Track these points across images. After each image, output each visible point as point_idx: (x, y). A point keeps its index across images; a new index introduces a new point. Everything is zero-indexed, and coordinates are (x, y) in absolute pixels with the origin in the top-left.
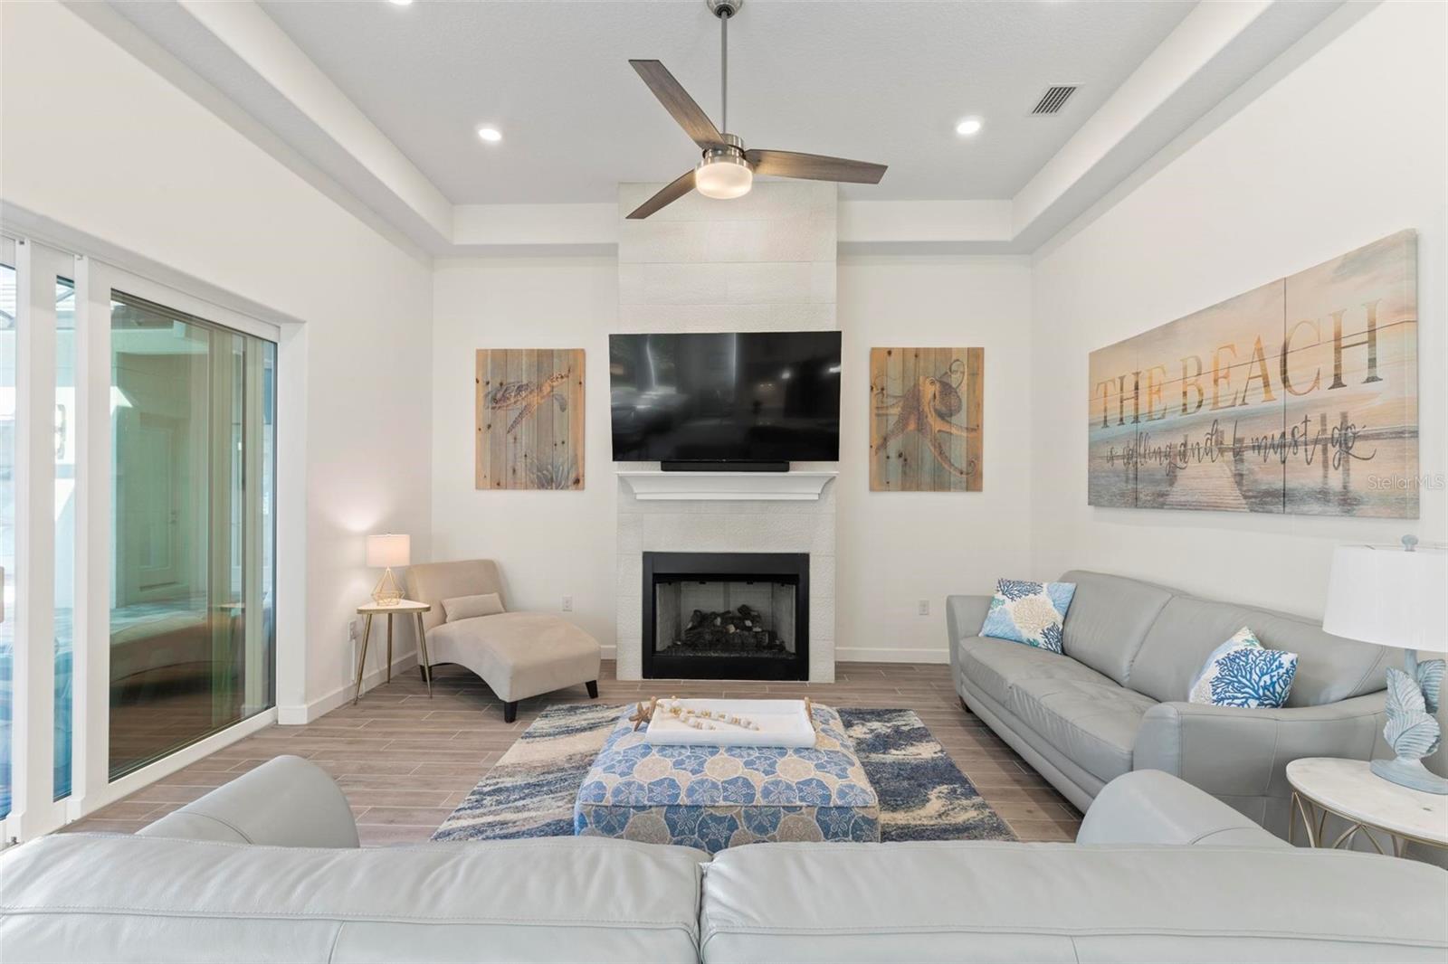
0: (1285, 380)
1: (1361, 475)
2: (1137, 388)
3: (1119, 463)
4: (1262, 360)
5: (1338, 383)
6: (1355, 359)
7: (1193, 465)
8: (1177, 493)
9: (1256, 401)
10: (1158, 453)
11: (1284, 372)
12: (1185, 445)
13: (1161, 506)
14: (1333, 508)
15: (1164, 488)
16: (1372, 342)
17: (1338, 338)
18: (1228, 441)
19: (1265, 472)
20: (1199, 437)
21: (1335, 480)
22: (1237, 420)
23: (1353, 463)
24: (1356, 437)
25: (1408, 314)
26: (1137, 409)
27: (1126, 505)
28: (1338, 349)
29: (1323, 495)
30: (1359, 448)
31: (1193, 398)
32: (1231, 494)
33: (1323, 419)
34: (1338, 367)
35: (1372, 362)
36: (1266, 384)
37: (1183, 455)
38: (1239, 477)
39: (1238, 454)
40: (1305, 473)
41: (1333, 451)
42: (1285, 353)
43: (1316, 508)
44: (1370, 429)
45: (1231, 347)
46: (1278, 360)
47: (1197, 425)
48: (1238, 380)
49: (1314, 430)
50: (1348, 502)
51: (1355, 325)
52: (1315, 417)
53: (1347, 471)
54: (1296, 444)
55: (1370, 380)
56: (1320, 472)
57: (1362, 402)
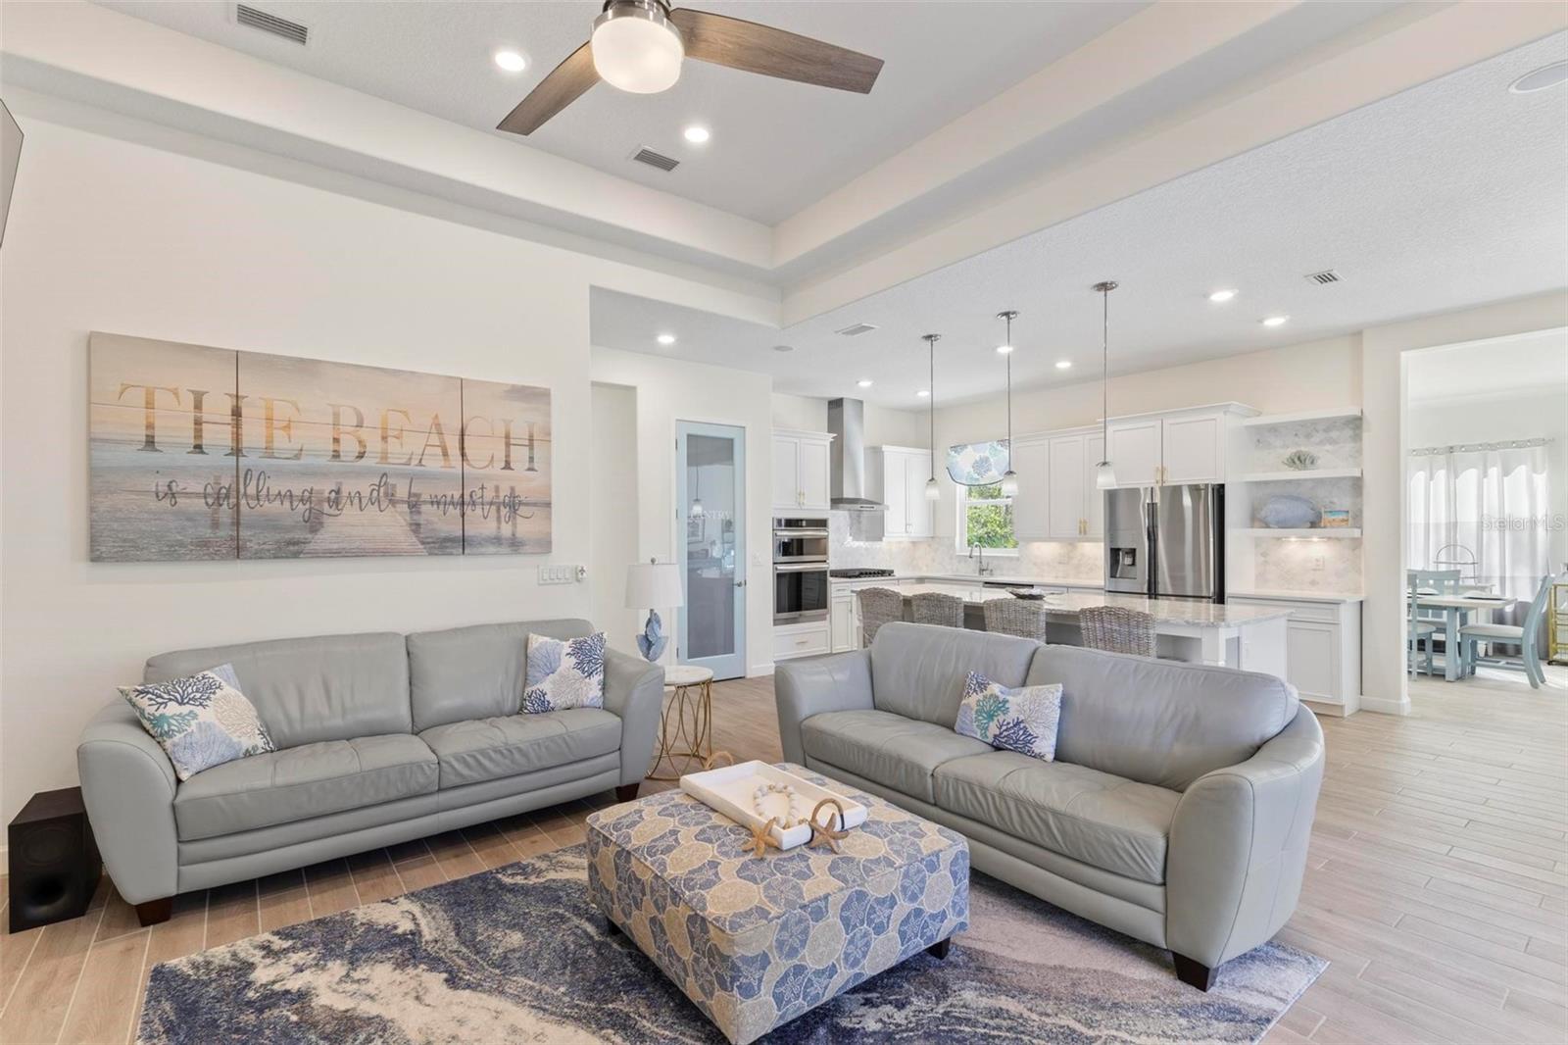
0: (463, 455)
1: (525, 528)
2: (237, 413)
3: (198, 502)
4: (440, 433)
5: (508, 466)
6: (519, 455)
7: (350, 513)
8: (325, 538)
9: (434, 464)
10: (286, 497)
11: (462, 448)
12: (338, 492)
13: (296, 555)
14: (505, 549)
15: (297, 535)
16: (531, 446)
17: (507, 437)
18: (402, 492)
19: (446, 523)
20: (363, 486)
21: (506, 530)
22: (411, 478)
23: (519, 520)
24: (520, 503)
25: (549, 434)
26: (237, 437)
27: (224, 558)
28: (508, 445)
29: (497, 540)
30: (522, 510)
31: (349, 447)
32: (404, 537)
33: (497, 489)
34: (508, 456)
35: (531, 459)
36: (445, 454)
37: (336, 502)
38: (416, 527)
39: (414, 505)
40: (481, 524)
41: (504, 511)
42: (463, 435)
43: (492, 549)
44: (531, 500)
45: (405, 413)
46: (457, 438)
47: (360, 474)
48: (413, 444)
49: (489, 495)
50: (515, 545)
51: (519, 432)
52: (490, 486)
53: (514, 525)
54: (474, 504)
55: (530, 469)
56: (494, 524)
57: (524, 483)
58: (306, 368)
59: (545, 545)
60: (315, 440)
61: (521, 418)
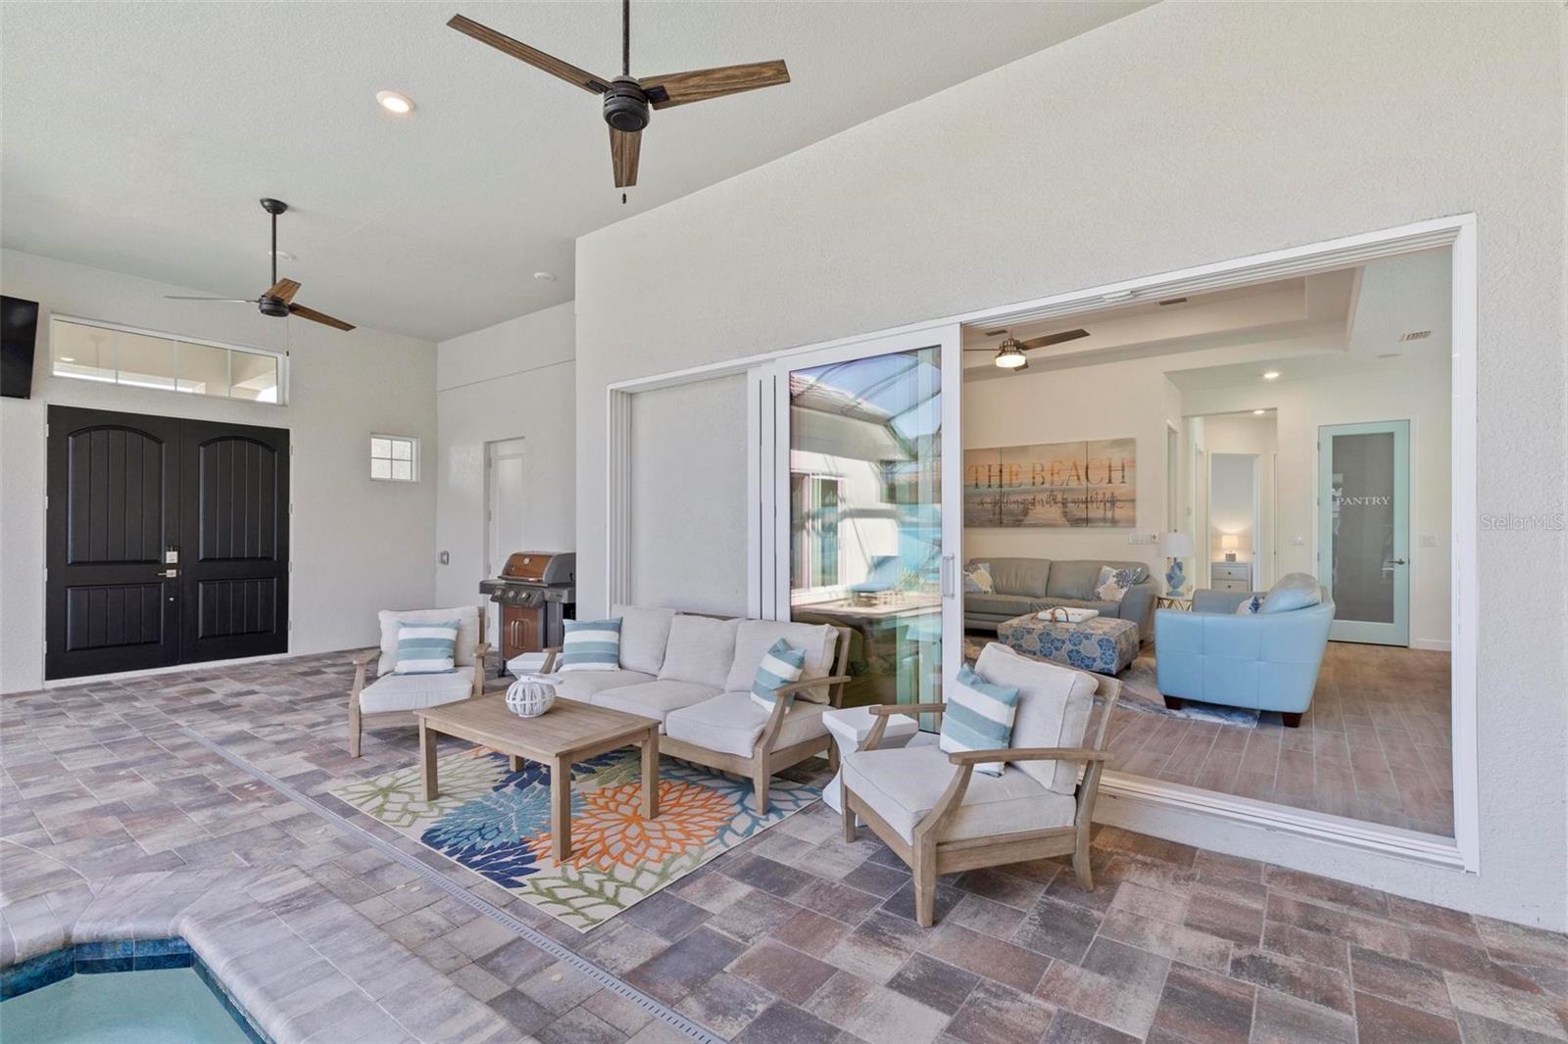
0: (1087, 478)
1: (1119, 513)
2: (1001, 471)
3: (989, 506)
4: (1076, 469)
5: (1110, 482)
6: (1117, 475)
7: (1038, 507)
8: (1029, 520)
9: (1074, 484)
10: (1017, 502)
11: (1087, 475)
12: (1034, 499)
13: (1019, 526)
14: (1108, 524)
15: (1020, 518)
16: (1123, 470)
17: (1110, 467)
18: (1059, 498)
19: (1079, 512)
20: (1044, 496)
21: (1109, 514)
22: (1064, 491)
23: (1116, 509)
24: (1117, 501)
25: (1133, 462)
26: (1001, 480)
27: (995, 526)
28: (1110, 471)
29: (1104, 520)
30: (1117, 504)
31: (1039, 480)
32: (1061, 519)
33: (1104, 494)
34: (1110, 476)
35: (1123, 477)
36: (1079, 479)
37: (1033, 504)
38: (1065, 514)
39: (1064, 503)
40: (1096, 512)
41: (1108, 505)
42: (1087, 468)
43: (1101, 524)
44: (1122, 498)
45: (1061, 462)
46: (1084, 470)
47: (1042, 491)
48: (1064, 476)
49: (1100, 497)
50: (1114, 522)
51: (1116, 463)
52: (1100, 492)
53: (1114, 512)
54: (1092, 502)
55: (1123, 482)
56: (1103, 512)
57: (1119, 489)
58: (1023, 449)
59: (1131, 522)
60: (1025, 479)
61: (1117, 457)
